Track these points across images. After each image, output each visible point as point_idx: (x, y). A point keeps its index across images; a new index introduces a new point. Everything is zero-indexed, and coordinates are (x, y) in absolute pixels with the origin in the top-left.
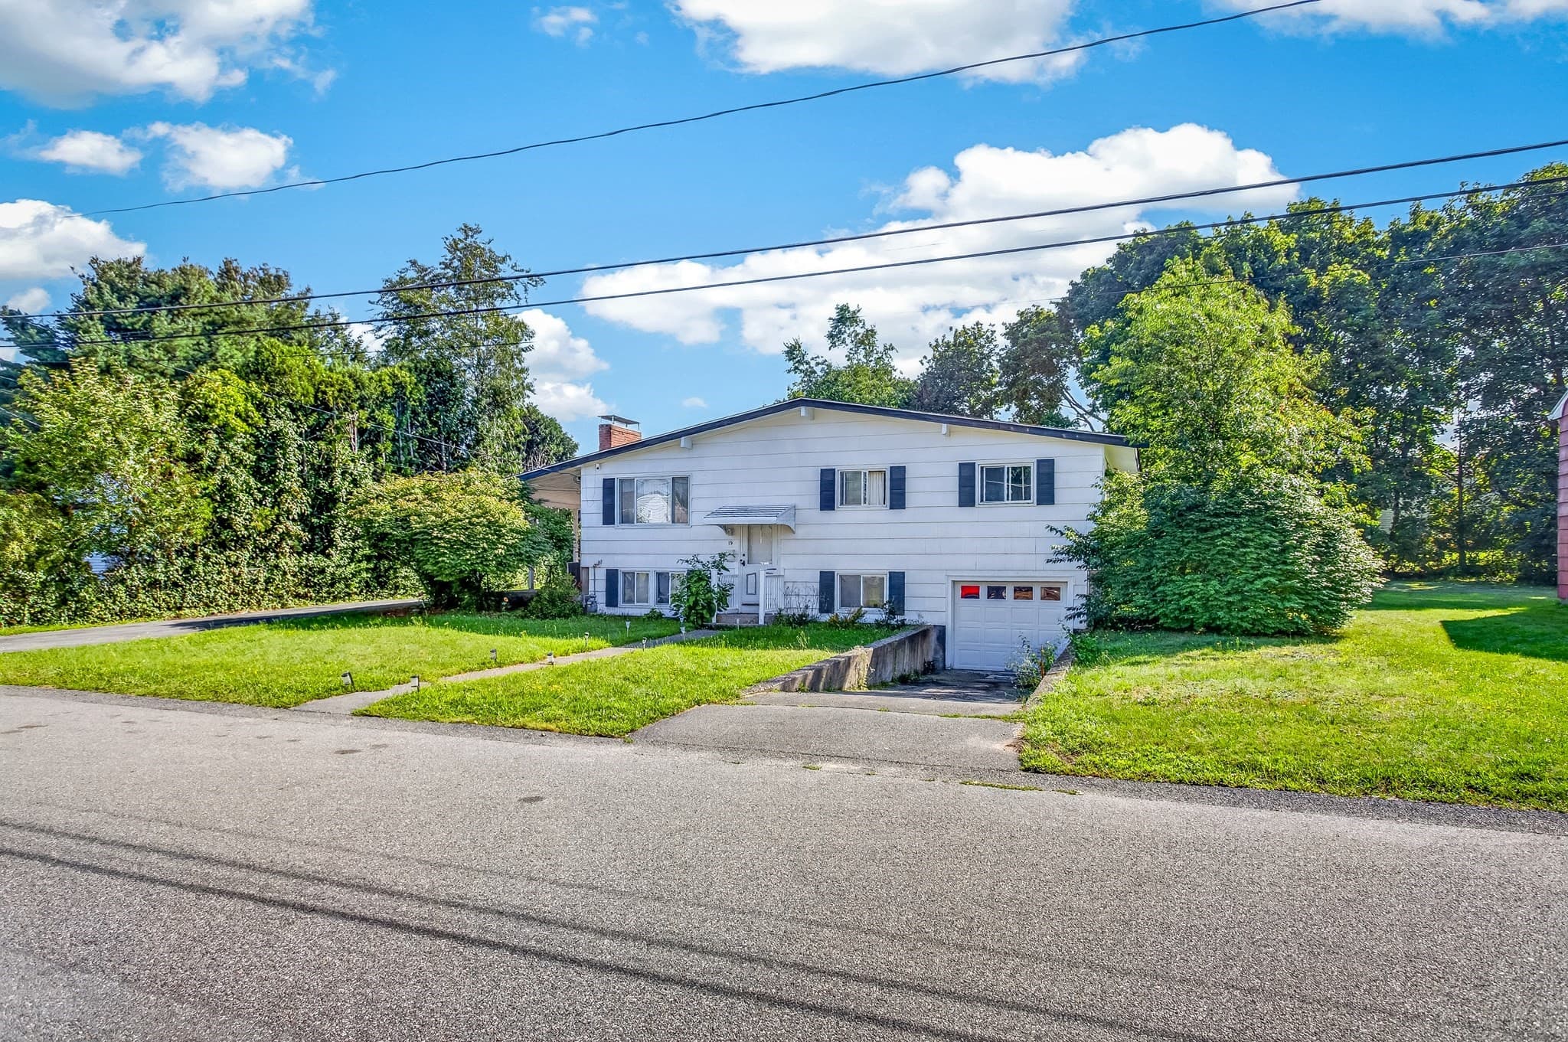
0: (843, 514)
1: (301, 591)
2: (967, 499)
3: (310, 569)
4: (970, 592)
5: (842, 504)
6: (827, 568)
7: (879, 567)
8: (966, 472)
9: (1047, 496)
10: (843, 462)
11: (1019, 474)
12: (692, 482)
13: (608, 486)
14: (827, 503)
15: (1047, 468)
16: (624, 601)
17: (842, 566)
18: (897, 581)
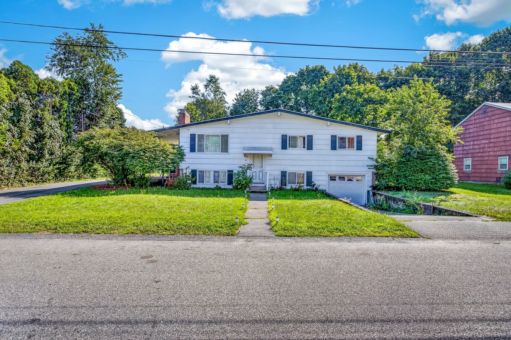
0: (290, 151)
1: (30, 178)
2: (333, 148)
3: (33, 168)
4: (332, 178)
5: (289, 147)
6: (284, 170)
7: (303, 170)
8: (334, 138)
9: (359, 148)
10: (290, 133)
11: (351, 140)
12: (229, 137)
13: (193, 137)
14: (284, 147)
15: (360, 138)
16: (199, 182)
17: (289, 169)
18: (309, 175)
